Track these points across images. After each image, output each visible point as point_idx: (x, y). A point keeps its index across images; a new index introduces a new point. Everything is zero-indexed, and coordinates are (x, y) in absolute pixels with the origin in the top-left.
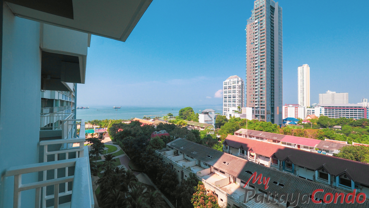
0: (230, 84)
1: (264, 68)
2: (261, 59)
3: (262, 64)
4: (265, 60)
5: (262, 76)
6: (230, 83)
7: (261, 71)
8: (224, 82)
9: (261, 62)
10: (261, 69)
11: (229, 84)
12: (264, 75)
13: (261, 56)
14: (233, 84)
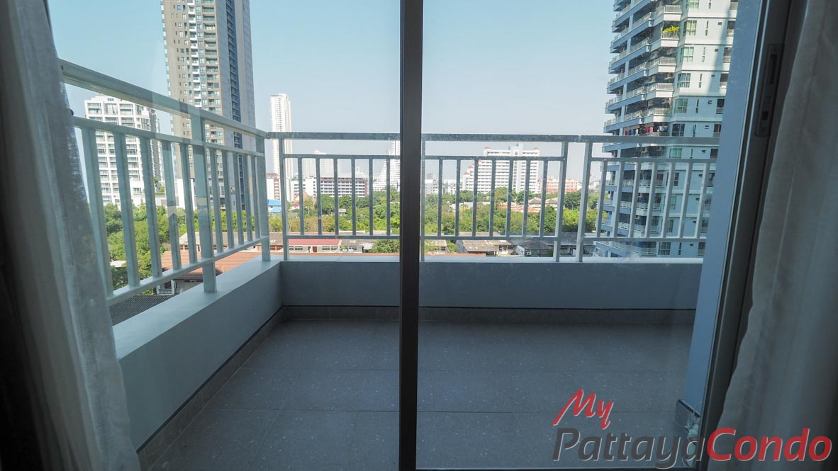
0: (110, 111)
1: (218, 84)
2: (208, 59)
3: (211, 72)
4: (216, 63)
5: (212, 103)
6: (110, 107)
7: (210, 89)
8: (86, 102)
9: (208, 68)
10: (210, 84)
11: (107, 111)
12: (219, 102)
13: (207, 51)
14: (124, 112)
